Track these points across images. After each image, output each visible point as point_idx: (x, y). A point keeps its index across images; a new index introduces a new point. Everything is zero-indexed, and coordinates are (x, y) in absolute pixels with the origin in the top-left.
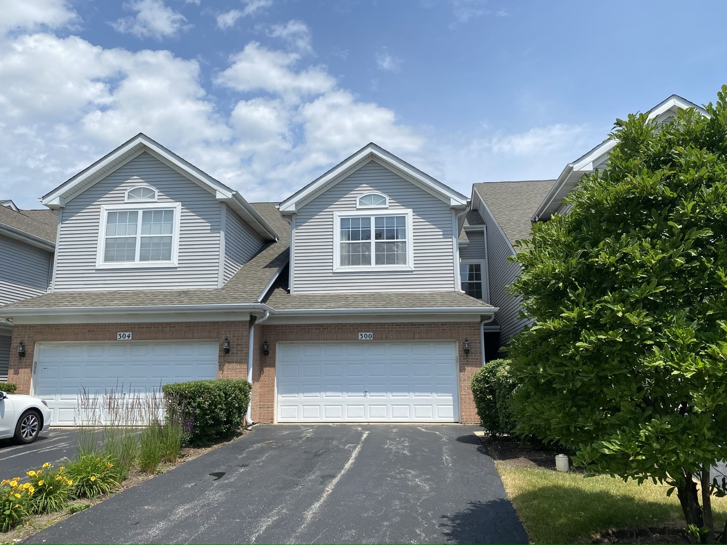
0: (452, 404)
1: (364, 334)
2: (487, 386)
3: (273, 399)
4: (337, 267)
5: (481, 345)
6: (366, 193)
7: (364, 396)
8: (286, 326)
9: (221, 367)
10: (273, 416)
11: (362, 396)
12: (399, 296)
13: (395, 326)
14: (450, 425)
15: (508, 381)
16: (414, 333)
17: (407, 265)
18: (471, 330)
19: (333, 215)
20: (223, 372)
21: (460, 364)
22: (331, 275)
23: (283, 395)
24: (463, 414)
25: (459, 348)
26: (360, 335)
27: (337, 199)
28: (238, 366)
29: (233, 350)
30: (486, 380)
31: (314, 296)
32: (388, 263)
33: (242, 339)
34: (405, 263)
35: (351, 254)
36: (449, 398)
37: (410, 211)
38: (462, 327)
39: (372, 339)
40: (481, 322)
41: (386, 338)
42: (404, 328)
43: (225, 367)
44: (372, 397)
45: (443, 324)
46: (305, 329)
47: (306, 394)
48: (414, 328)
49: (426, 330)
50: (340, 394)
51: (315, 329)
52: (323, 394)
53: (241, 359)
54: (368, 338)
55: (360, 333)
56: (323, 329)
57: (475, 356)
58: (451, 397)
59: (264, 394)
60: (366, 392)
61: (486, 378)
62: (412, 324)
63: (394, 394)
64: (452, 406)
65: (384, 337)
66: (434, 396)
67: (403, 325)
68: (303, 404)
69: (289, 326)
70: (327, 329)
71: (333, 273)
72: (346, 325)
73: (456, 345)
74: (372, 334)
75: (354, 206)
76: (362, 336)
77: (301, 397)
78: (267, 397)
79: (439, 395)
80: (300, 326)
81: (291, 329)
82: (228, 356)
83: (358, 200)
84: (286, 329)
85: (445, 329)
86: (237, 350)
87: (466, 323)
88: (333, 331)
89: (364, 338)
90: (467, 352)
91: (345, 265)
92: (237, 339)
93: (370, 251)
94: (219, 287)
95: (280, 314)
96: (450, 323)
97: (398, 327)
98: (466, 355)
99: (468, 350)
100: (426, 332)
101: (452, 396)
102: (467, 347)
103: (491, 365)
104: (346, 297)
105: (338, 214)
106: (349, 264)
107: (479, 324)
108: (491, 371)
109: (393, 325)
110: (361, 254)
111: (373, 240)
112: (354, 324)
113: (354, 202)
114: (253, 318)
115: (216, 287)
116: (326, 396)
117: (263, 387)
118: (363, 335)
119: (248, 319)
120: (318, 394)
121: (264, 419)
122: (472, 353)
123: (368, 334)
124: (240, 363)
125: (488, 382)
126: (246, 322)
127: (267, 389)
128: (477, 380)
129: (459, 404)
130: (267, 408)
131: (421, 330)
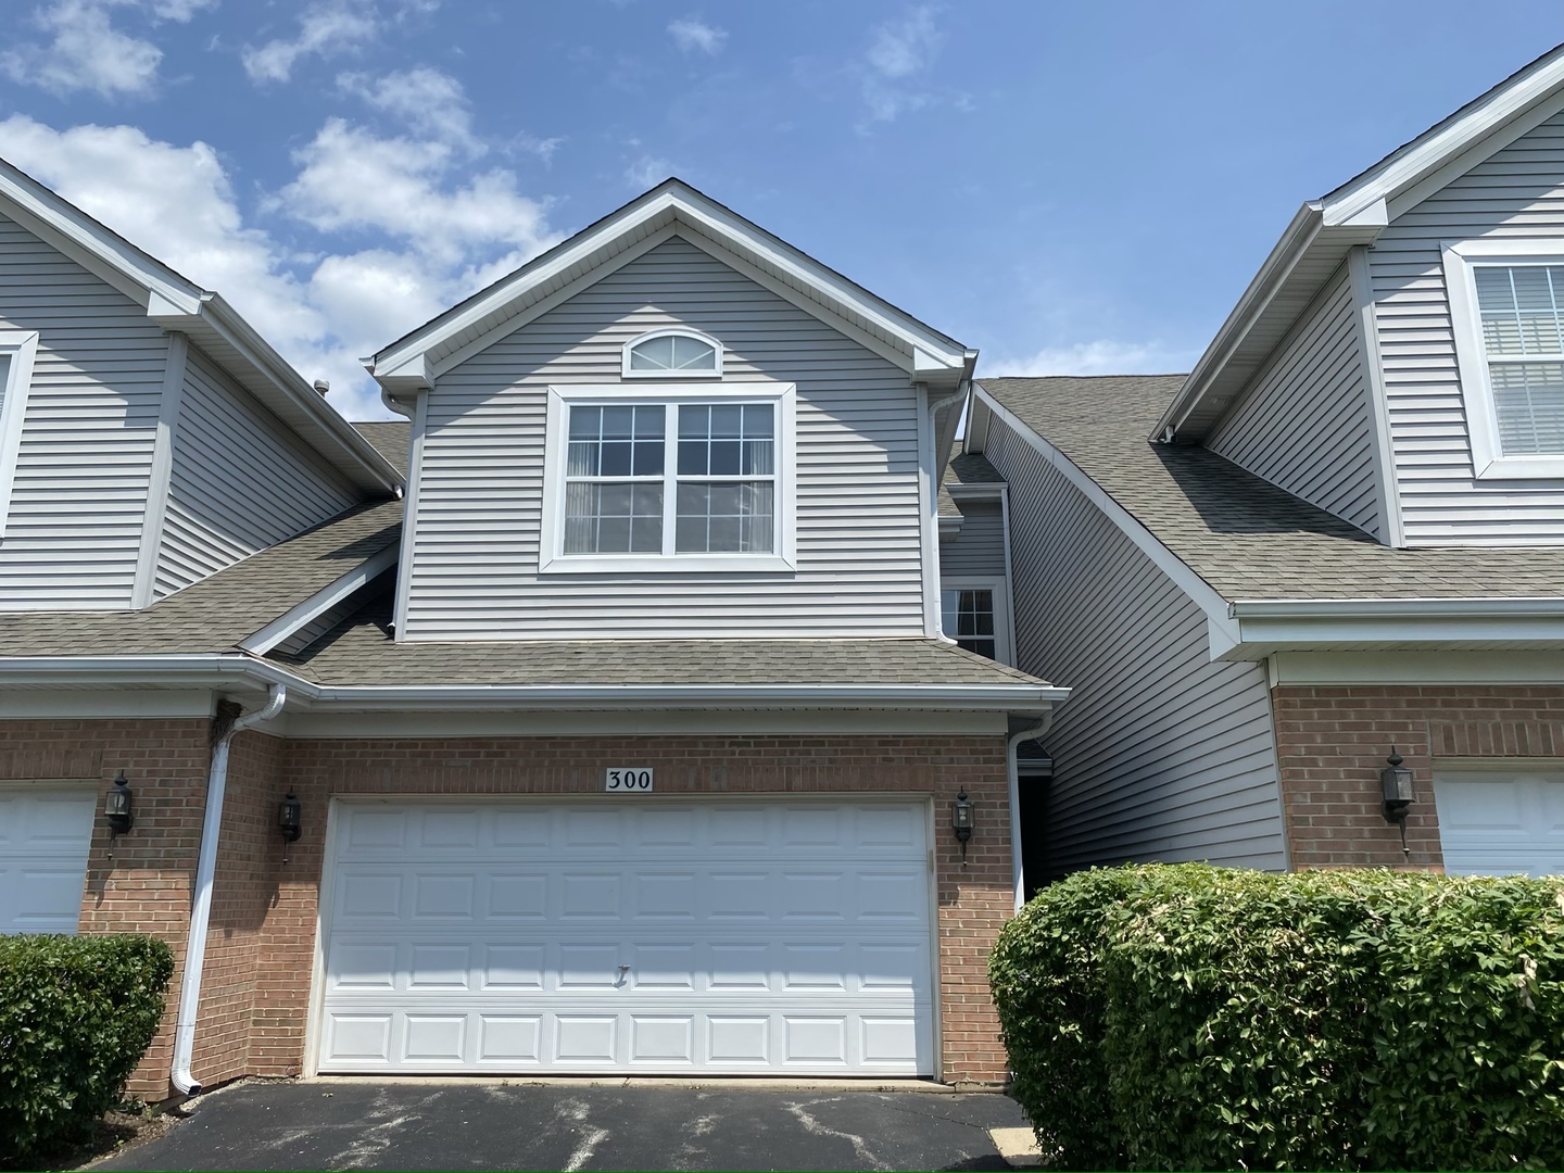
0: (912, 1012)
1: (623, 772)
2: (1057, 981)
3: (306, 994)
4: (554, 556)
5: (1008, 814)
6: (653, 332)
7: (616, 986)
8: (364, 743)
9: (96, 882)
10: (300, 1052)
11: (609, 985)
12: (745, 650)
13: (727, 748)
14: (904, 1090)
15: (1177, 976)
16: (789, 770)
17: (776, 555)
18: (977, 761)
19: (546, 395)
20: (101, 898)
21: (940, 878)
22: (533, 581)
23: (344, 979)
24: (950, 1049)
25: (937, 823)
26: (609, 778)
27: (560, 348)
28: (157, 879)
29: (145, 822)
30: (1050, 957)
31: (467, 648)
32: (714, 549)
33: (181, 783)
34: (769, 547)
35: (599, 517)
36: (901, 993)
37: (788, 390)
38: (949, 751)
39: (649, 788)
40: (1010, 736)
41: (699, 787)
42: (759, 753)
43: (111, 884)
44: (642, 988)
45: (885, 741)
46: (427, 755)
47: (420, 977)
48: (792, 753)
49: (831, 761)
50: (536, 977)
51: (462, 755)
52: (480, 976)
53: (168, 854)
54: (637, 788)
55: (609, 770)
56: (488, 755)
57: (989, 850)
58: (910, 990)
59: (275, 976)
60: (625, 970)
61: (1052, 947)
62: (786, 741)
63: (718, 978)
64: (912, 1022)
65: (691, 784)
66: (855, 987)
67: (756, 744)
68: (408, 1010)
69: (375, 743)
70: (502, 754)
71: (541, 576)
72: (566, 741)
73: (926, 813)
74: (650, 771)
75: (616, 369)
76: (617, 779)
77: (404, 985)
78: (285, 985)
79: (868, 981)
80: (411, 743)
81: (378, 754)
82: (125, 843)
83: (627, 351)
84: (362, 755)
85: (891, 760)
86: (157, 823)
87: (961, 740)
88: (521, 762)
89: (622, 787)
90: (963, 835)
91: (580, 551)
92: (163, 783)
93: (659, 508)
94: (135, 605)
95: (336, 701)
96: (907, 739)
97: (737, 750)
98: (959, 846)
99: (968, 830)
100: (829, 769)
101: (913, 986)
102: (963, 818)
103: (1071, 893)
104: (574, 652)
105: (561, 395)
106: (592, 550)
107: (1002, 743)
108: (1077, 920)
109: (723, 744)
110: (631, 516)
111: (671, 476)
112: (592, 740)
113: (616, 359)
114: (227, 710)
115: (124, 605)
116: (489, 984)
117: (271, 949)
118: (621, 777)
119: (206, 710)
120: (462, 977)
121: (268, 1062)
122: (979, 841)
123: (637, 772)
124: (166, 866)
125: (1060, 967)
126: (199, 722)
127: (285, 957)
128: (1015, 955)
129: (934, 1013)
130: (282, 1023)
131: (814, 761)
